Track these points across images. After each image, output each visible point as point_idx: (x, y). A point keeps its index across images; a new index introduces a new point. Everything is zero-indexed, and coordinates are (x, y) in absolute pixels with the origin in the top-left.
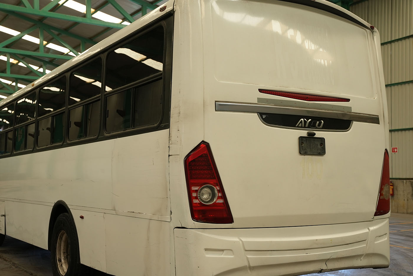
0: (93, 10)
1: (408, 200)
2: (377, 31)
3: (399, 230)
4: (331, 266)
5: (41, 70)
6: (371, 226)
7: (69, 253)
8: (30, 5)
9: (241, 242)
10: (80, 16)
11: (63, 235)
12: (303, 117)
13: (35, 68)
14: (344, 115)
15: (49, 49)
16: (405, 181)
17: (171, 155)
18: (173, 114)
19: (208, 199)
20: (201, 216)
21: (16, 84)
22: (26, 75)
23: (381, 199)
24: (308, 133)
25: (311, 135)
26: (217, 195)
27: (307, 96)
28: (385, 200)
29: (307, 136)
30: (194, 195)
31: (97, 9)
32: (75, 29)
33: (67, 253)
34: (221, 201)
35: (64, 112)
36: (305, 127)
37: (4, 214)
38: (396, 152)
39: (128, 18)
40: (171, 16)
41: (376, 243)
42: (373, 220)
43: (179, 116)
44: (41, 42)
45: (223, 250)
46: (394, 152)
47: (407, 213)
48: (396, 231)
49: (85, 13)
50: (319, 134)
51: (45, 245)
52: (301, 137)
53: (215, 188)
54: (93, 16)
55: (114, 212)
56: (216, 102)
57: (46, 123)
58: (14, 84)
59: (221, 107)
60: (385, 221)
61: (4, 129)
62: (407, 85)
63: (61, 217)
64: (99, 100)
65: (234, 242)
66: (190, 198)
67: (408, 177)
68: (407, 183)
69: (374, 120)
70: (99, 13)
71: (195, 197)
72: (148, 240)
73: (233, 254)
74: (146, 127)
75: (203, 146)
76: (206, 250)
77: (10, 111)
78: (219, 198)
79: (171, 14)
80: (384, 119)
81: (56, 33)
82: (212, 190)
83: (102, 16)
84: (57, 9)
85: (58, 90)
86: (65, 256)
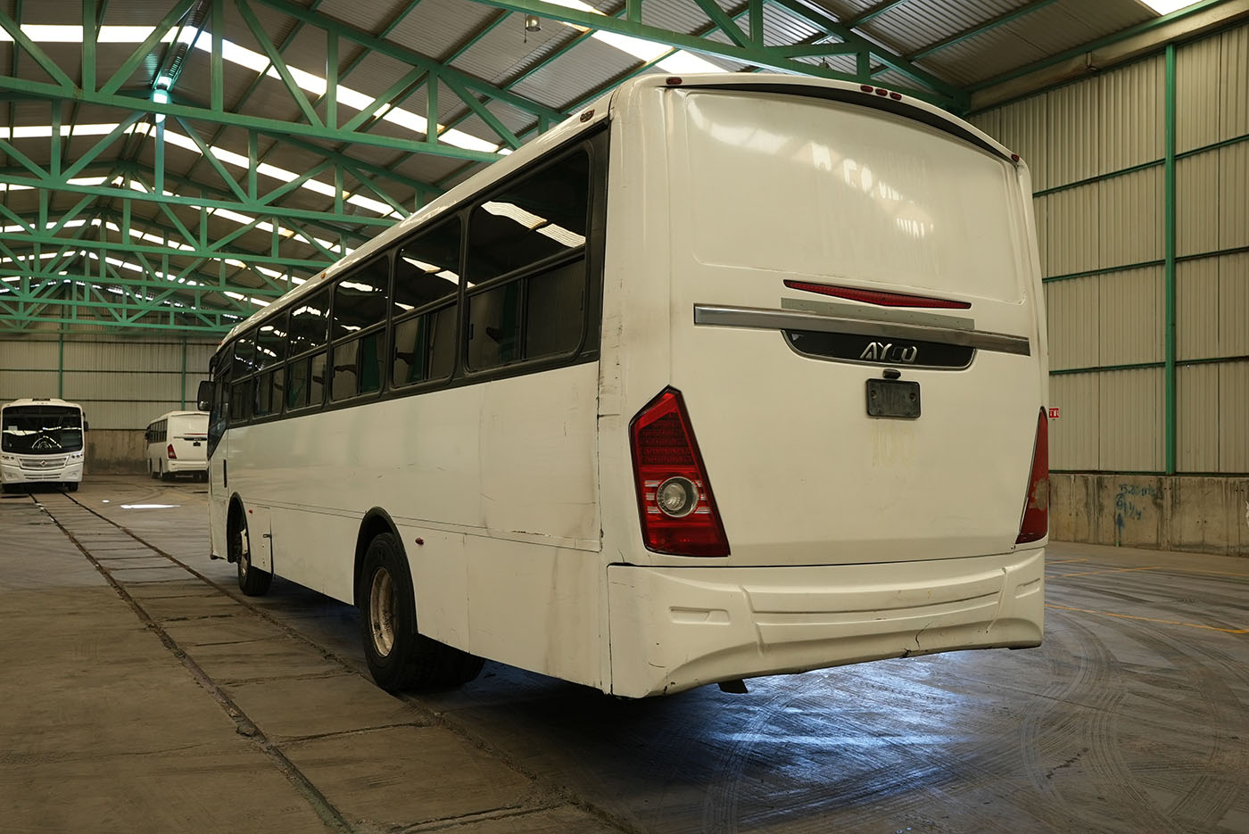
0: (440, 127)
1: (1077, 515)
2: (1026, 165)
3: (1059, 575)
4: (927, 643)
5: (337, 249)
6: (1009, 565)
7: (394, 613)
8: (318, 119)
9: (745, 596)
10: (414, 140)
11: (382, 576)
12: (876, 339)
13: (326, 245)
14: (959, 335)
15: (354, 207)
16: (1072, 476)
17: (602, 416)
18: (607, 331)
19: (678, 506)
20: (663, 541)
21: (290, 278)
22: (308, 258)
23: (1032, 509)
24: (885, 372)
25: (891, 377)
26: (697, 499)
27: (883, 295)
28: (1038, 510)
29: (883, 378)
30: (650, 497)
31: (449, 125)
32: (404, 167)
33: (391, 611)
34: (705, 511)
35: (384, 329)
36: (879, 360)
37: (269, 533)
38: (1057, 416)
39: (509, 140)
40: (603, 130)
41: (1017, 597)
42: (1012, 551)
43: (619, 335)
44: (339, 194)
45: (708, 611)
46: (1053, 416)
47: (1075, 541)
48: (1053, 577)
49: (426, 133)
50: (907, 374)
51: (347, 596)
52: (870, 380)
53: (693, 483)
54: (441, 138)
55: (484, 532)
56: (695, 305)
57: (348, 355)
58: (285, 278)
59: (706, 316)
60: (1037, 553)
61: (266, 366)
62: (1079, 280)
63: (379, 540)
64: (454, 303)
65: (732, 594)
66: (642, 504)
67: (1079, 469)
68: (1077, 480)
69: (1020, 346)
70: (452, 132)
71: (652, 501)
72: (554, 588)
73: (729, 619)
74: (551, 358)
75: (668, 396)
76: (673, 609)
77: (277, 332)
78: (701, 504)
79: (604, 126)
80: (1039, 345)
81: (368, 173)
82: (687, 487)
83: (458, 139)
84: (370, 128)
85: (369, 288)
86: (388, 618)
